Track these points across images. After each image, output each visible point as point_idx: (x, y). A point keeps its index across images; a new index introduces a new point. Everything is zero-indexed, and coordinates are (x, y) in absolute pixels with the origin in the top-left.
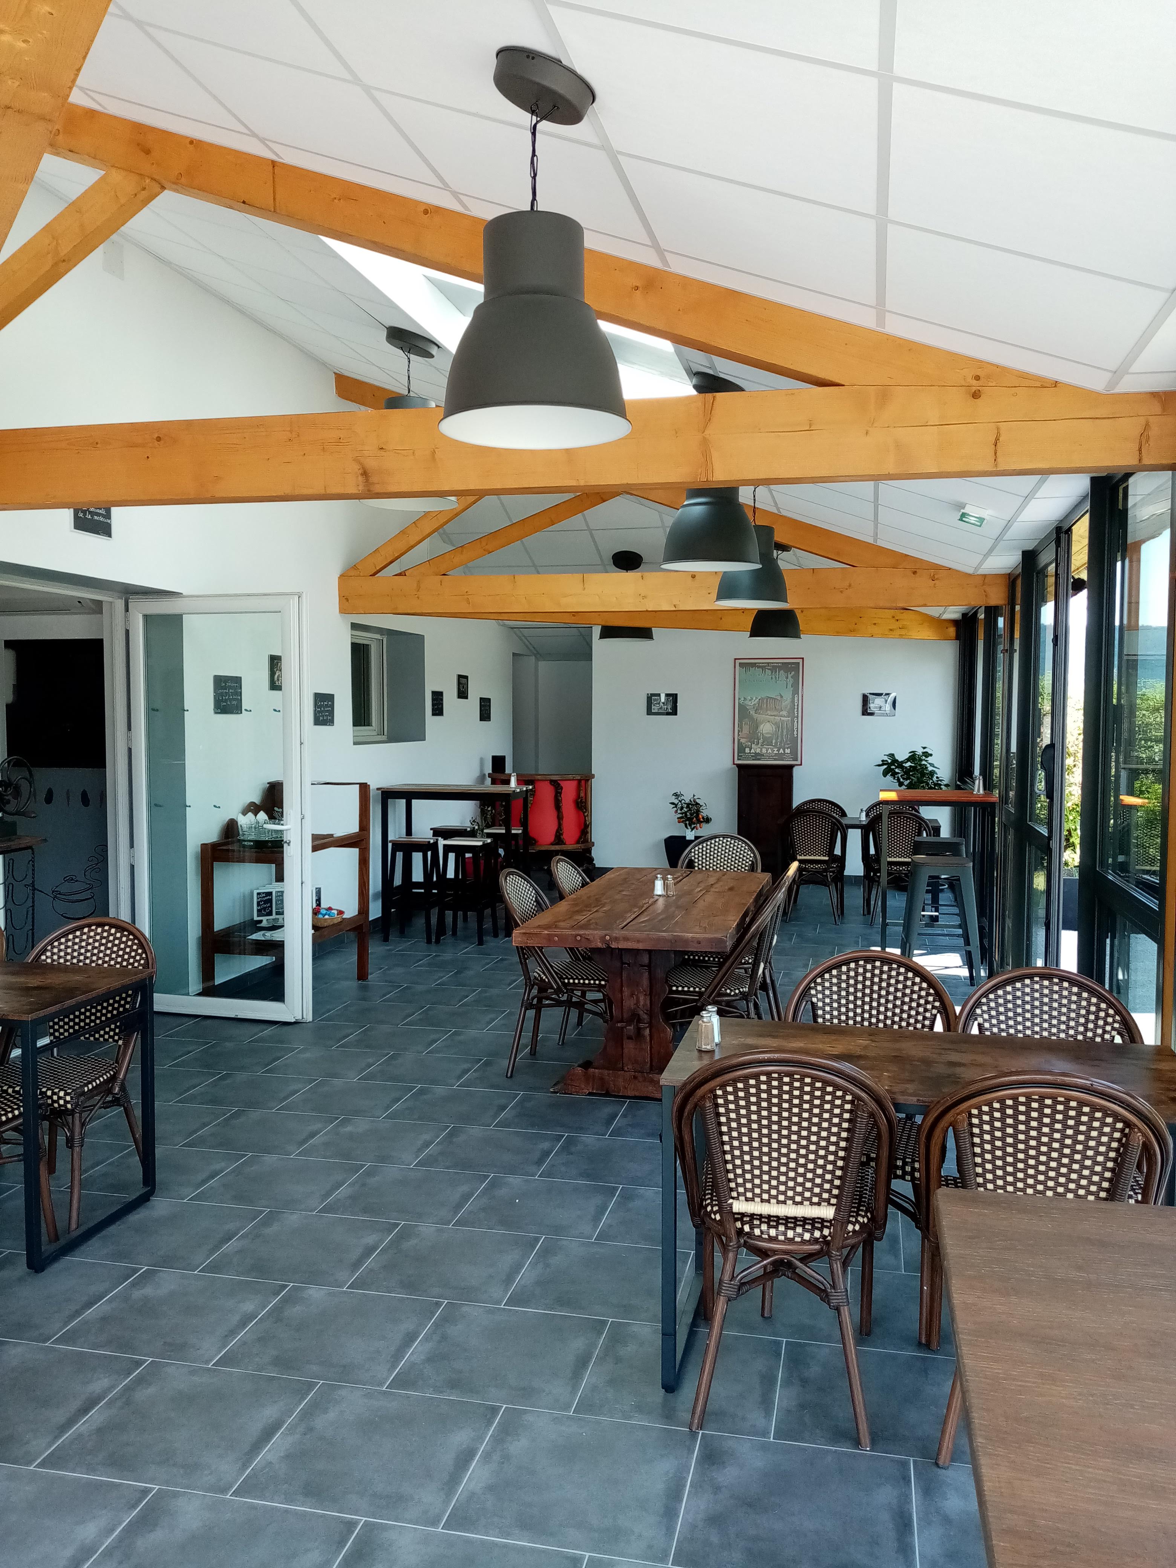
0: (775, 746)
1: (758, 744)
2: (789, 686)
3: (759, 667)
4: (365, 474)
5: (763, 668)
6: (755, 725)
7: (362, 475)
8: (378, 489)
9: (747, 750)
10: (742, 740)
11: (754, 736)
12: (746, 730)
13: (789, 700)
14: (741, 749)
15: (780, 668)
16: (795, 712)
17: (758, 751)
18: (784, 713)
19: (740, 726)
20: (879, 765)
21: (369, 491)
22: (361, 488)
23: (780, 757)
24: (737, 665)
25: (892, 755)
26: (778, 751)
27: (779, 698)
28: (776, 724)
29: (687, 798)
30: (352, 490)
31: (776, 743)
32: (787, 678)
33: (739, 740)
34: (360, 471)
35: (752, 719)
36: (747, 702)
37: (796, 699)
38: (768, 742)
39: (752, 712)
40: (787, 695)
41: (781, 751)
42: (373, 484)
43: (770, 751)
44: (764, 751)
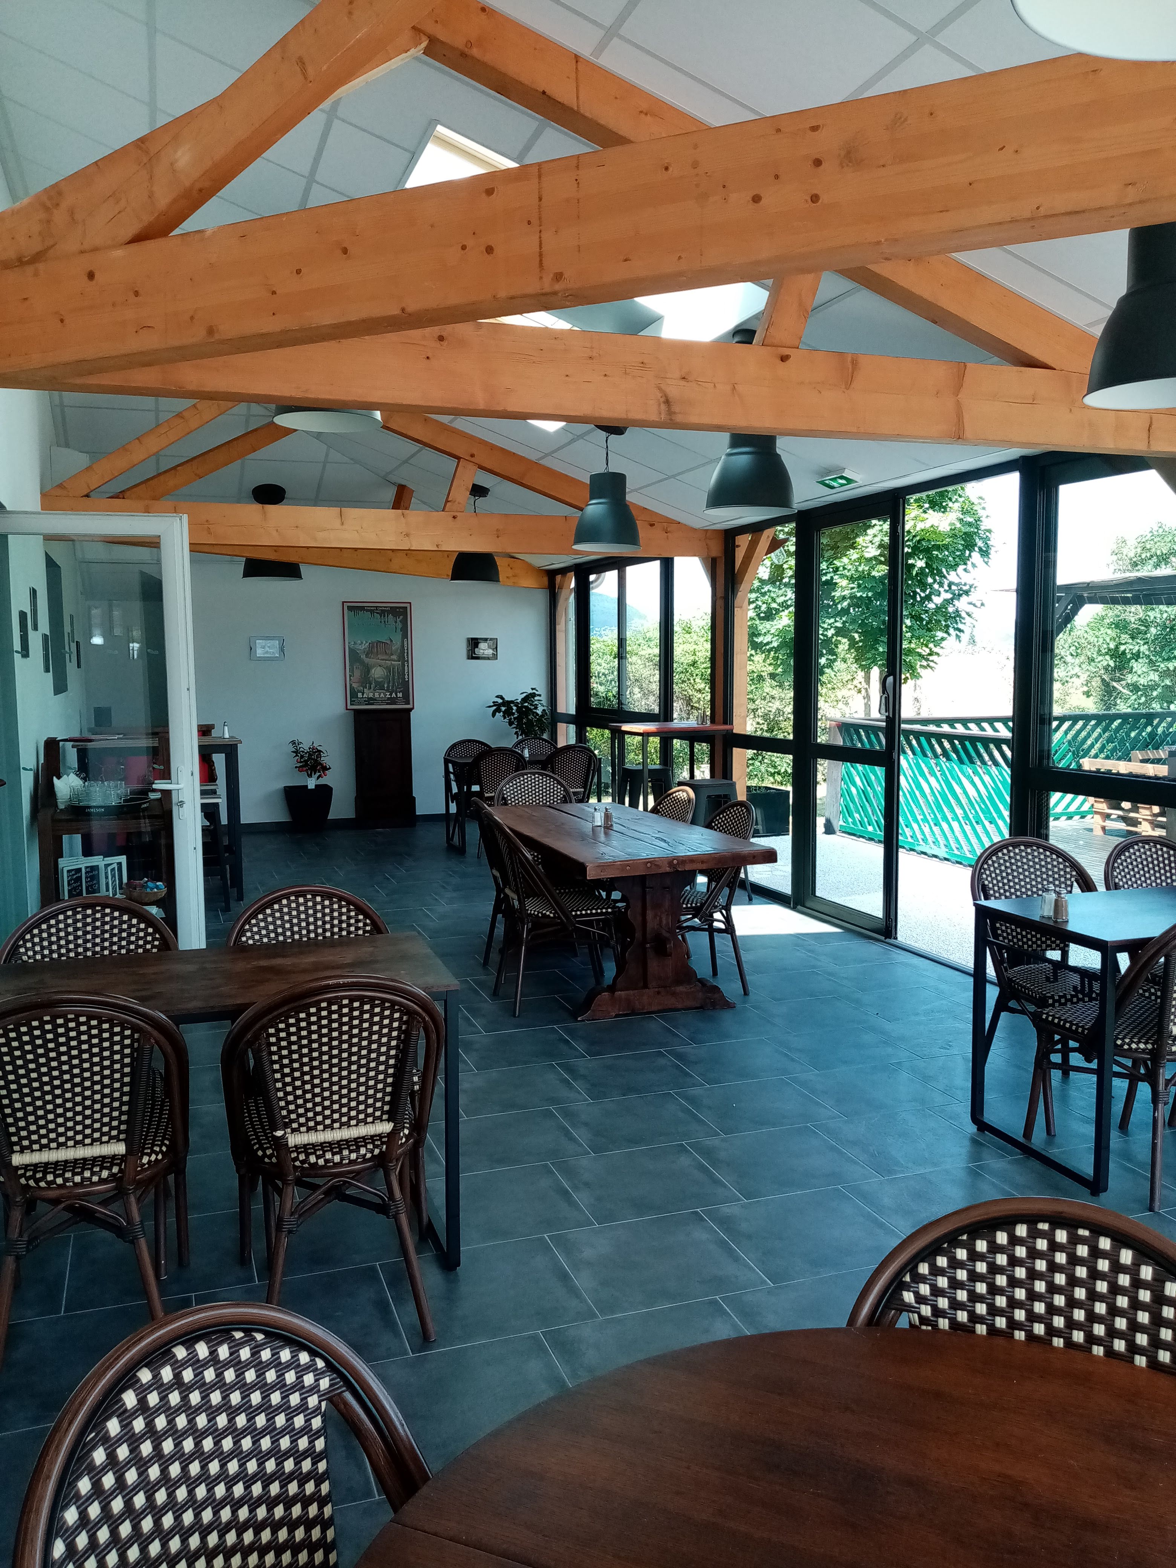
0: (388, 690)
1: (370, 688)
2: (399, 630)
3: (367, 610)
4: (667, 402)
5: (372, 612)
6: (367, 669)
7: (664, 402)
8: (679, 418)
9: (360, 695)
10: (354, 685)
11: (366, 680)
12: (357, 673)
13: (399, 644)
14: (354, 694)
15: (389, 612)
16: (404, 656)
17: (371, 695)
18: (394, 657)
19: (352, 670)
20: (490, 707)
21: (671, 420)
22: (663, 416)
23: (393, 701)
24: (345, 608)
25: (501, 697)
26: (391, 695)
27: (388, 642)
28: (388, 669)
29: (305, 746)
30: (653, 417)
31: (388, 687)
32: (396, 622)
33: (351, 685)
34: (662, 400)
35: (362, 662)
36: (357, 647)
37: (405, 643)
38: (380, 686)
39: (363, 657)
40: (397, 639)
41: (394, 695)
42: (675, 413)
43: (382, 695)
44: (377, 695)
